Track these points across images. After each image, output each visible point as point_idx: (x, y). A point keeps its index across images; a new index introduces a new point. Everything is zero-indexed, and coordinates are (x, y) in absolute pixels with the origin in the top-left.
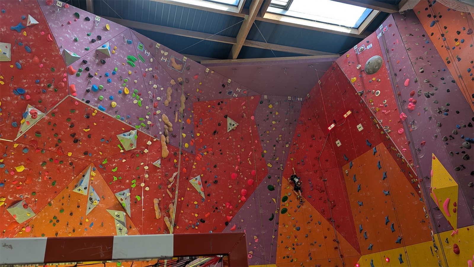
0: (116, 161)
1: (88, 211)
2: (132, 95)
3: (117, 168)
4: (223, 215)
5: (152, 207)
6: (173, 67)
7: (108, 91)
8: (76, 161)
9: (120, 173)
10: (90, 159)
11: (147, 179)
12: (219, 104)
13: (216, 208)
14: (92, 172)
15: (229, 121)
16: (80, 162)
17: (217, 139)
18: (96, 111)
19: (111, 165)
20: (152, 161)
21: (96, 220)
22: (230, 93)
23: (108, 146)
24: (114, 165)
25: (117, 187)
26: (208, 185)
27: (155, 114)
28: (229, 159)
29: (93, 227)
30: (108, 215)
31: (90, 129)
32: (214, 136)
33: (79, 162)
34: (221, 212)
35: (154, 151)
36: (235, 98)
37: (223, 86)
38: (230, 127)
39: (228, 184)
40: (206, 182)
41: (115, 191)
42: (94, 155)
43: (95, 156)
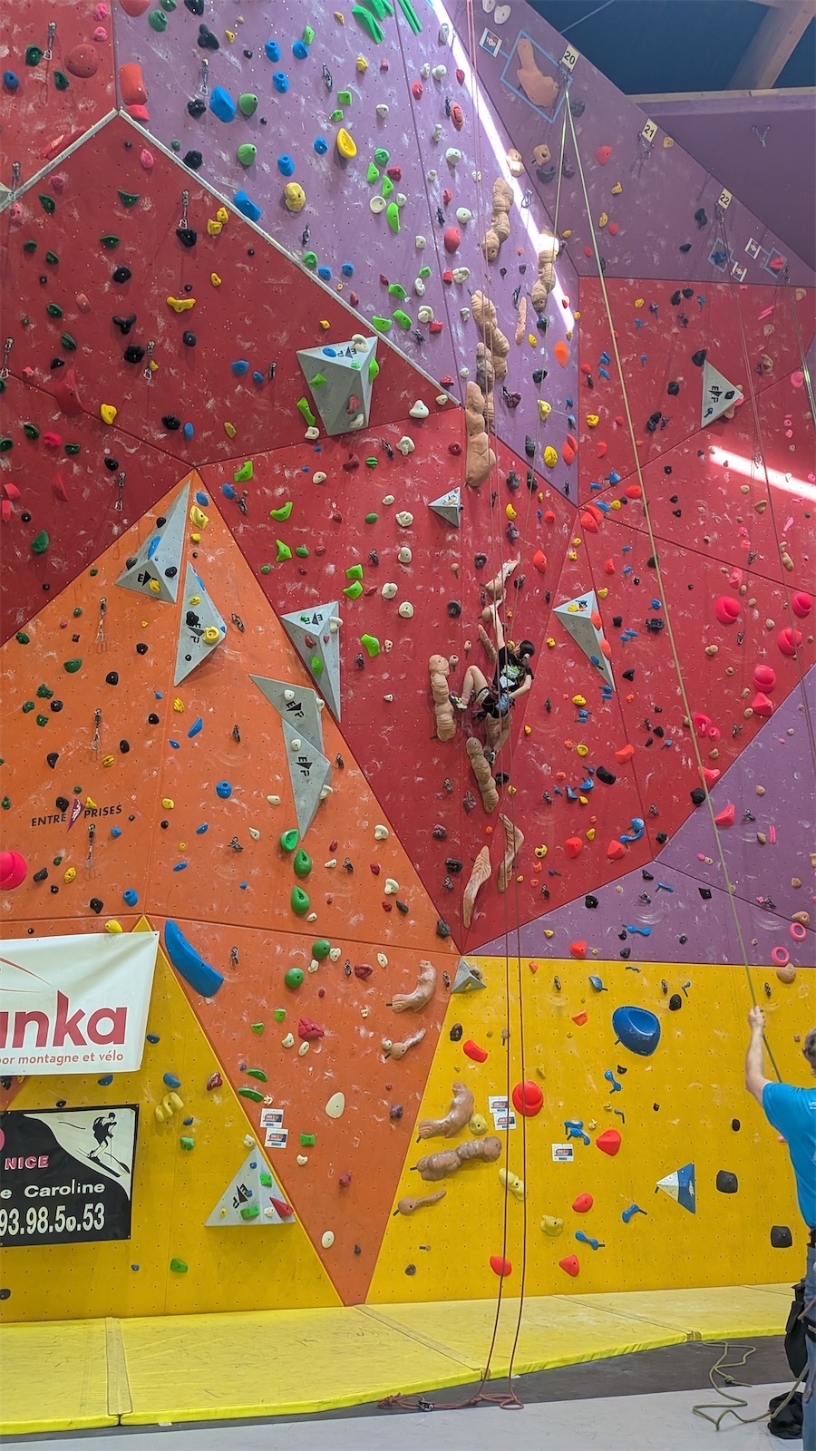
0: (287, 473)
1: (182, 670)
2: (364, 170)
3: (289, 505)
4: (684, 762)
5: (421, 692)
6: (520, 88)
7: (273, 129)
8: (133, 451)
9: (305, 530)
10: (185, 452)
11: (408, 570)
12: (675, 301)
13: (654, 731)
14: (193, 508)
15: (712, 377)
16: (146, 459)
17: (659, 449)
18: (222, 214)
19: (267, 491)
20: (428, 495)
21: (211, 710)
22: (719, 259)
23: (261, 402)
24: (280, 491)
25: (291, 587)
26: (624, 632)
27: (448, 282)
28: (707, 537)
29: (201, 735)
30: (256, 697)
31: (193, 301)
32: (651, 436)
33: (143, 457)
34: (677, 749)
35: (435, 451)
36: (733, 281)
37: (700, 217)
38: (713, 405)
39: (704, 640)
40: (617, 623)
41: (282, 604)
42: (205, 435)
43: (207, 439)
